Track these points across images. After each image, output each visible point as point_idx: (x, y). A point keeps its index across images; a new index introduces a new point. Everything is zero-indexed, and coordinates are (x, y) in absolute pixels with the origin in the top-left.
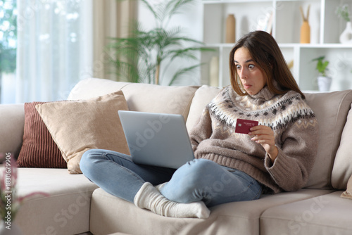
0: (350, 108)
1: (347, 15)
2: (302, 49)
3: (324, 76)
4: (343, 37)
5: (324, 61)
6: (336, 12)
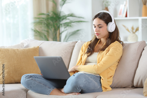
0: (144, 49)
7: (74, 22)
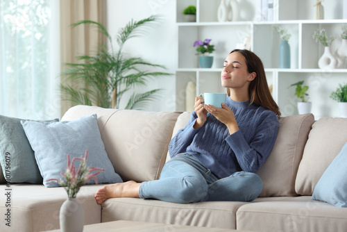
0: (311, 128)
1: (324, 39)
2: (280, 73)
3: (303, 101)
4: (321, 62)
5: (302, 86)
6: (314, 37)
7: (146, 75)
